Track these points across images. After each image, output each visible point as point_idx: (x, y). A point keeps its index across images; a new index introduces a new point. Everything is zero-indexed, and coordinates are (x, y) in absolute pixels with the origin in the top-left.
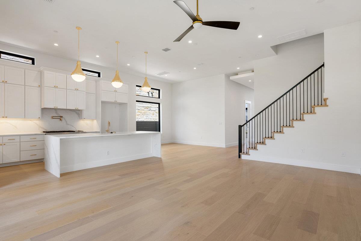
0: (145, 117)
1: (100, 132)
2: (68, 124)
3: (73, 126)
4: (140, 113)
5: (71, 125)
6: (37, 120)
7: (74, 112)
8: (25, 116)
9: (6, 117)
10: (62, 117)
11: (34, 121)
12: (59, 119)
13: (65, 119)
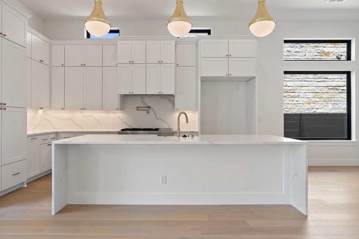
0: (330, 106)
1: (199, 133)
2: (158, 119)
3: (164, 121)
4: (318, 100)
5: (162, 120)
6: (120, 113)
7: (166, 99)
8: (102, 108)
9: (84, 109)
10: (149, 107)
11: (117, 114)
12: (146, 111)
13: (154, 111)
